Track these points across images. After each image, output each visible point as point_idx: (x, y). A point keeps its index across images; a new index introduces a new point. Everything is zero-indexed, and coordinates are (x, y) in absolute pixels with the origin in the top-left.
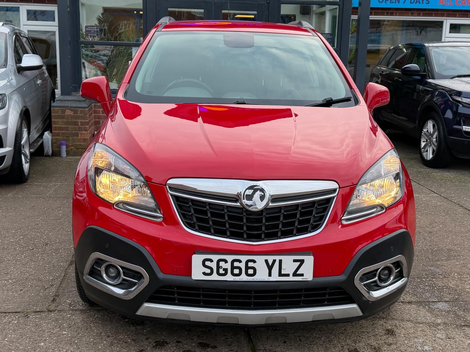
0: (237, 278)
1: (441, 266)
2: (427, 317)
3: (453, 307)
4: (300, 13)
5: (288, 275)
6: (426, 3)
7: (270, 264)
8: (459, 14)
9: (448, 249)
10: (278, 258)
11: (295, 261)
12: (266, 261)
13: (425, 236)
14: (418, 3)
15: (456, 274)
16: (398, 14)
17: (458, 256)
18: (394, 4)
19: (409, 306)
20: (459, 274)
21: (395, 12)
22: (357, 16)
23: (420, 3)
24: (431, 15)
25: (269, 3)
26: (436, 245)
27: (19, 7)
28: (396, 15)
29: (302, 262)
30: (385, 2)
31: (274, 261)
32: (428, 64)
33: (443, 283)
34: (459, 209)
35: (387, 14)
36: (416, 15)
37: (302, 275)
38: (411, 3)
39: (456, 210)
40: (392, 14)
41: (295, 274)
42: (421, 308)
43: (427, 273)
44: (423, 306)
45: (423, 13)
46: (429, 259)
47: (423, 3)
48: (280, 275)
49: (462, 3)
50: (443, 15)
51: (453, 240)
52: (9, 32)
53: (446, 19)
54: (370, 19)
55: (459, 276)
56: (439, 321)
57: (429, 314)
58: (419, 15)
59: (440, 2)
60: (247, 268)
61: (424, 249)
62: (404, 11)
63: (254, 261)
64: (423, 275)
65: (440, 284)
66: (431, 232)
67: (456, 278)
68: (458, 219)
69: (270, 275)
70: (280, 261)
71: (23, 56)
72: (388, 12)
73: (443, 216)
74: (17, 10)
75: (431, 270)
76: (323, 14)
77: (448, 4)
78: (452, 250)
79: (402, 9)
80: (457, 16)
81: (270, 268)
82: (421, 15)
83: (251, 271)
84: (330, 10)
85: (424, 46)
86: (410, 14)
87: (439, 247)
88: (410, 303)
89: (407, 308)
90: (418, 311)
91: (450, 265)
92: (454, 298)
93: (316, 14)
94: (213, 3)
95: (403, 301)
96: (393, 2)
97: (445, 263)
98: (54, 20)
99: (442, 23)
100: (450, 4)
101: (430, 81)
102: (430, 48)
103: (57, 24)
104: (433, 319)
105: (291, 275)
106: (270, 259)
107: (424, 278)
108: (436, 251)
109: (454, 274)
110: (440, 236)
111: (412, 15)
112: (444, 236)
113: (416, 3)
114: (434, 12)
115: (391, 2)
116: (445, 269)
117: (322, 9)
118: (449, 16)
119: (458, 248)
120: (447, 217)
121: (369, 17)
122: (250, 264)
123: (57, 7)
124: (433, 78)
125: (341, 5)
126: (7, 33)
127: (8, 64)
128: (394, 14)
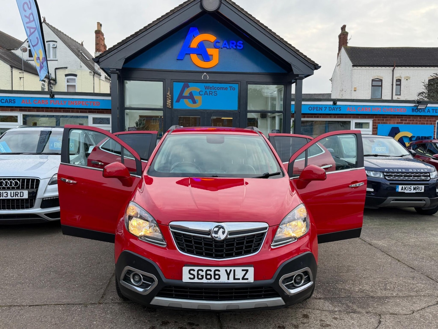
0: (209, 281)
1: (343, 276)
2: (329, 307)
3: (346, 301)
4: (261, 117)
5: (239, 279)
6: (339, 110)
7: (228, 272)
8: (360, 117)
9: (348, 266)
10: (233, 268)
11: (243, 270)
12: (226, 270)
13: (335, 257)
14: (334, 110)
15: (351, 281)
16: (321, 117)
17: (354, 270)
18: (318, 111)
19: (319, 300)
20: (353, 281)
21: (319, 116)
22: (294, 118)
23: (335, 110)
24: (343, 117)
25: (240, 112)
26: (341, 263)
27: (88, 116)
28: (320, 118)
29: (247, 271)
30: (313, 110)
31: (231, 270)
32: (339, 148)
33: (342, 286)
34: (359, 240)
35: (315, 117)
36: (333, 117)
37: (247, 279)
38: (329, 110)
39: (356, 241)
40: (318, 117)
41: (243, 279)
42: (326, 302)
43: (333, 280)
44: (328, 301)
45: (337, 116)
46: (335, 271)
47: (337, 110)
48: (235, 279)
49: (362, 110)
50: (350, 118)
51: (352, 260)
52: (81, 132)
53: (353, 120)
54: (302, 120)
55: (353, 282)
56: (336, 309)
57: (331, 305)
58: (335, 117)
59: (348, 110)
60: (215, 275)
61: (333, 266)
62: (325, 115)
63: (219, 271)
64: (330, 282)
65: (340, 287)
66: (339, 255)
67: (350, 283)
68: (357, 247)
69: (228, 279)
70: (234, 270)
71: (89, 147)
72: (315, 116)
73: (348, 245)
74: (87, 117)
75: (335, 278)
76: (274, 118)
77: (353, 111)
78: (350, 266)
79: (324, 114)
80: (359, 118)
81: (228, 275)
82: (336, 117)
83: (217, 277)
84: (278, 116)
85: (337, 137)
86: (329, 117)
87: (342, 264)
88: (320, 298)
89: (317, 302)
90: (324, 304)
91: (348, 275)
92: (347, 295)
93: (270, 117)
94: (206, 112)
95: (316, 297)
96: (318, 110)
97: (345, 274)
98: (109, 123)
99: (350, 122)
100: (354, 110)
101: (341, 159)
102: (340, 138)
103: (111, 126)
104: (333, 308)
105: (241, 279)
106: (228, 269)
107: (331, 283)
108: (341, 266)
109: (350, 281)
110: (345, 257)
111: (331, 117)
112: (347, 257)
113: (332, 110)
114: (344, 116)
115: (317, 110)
116: (344, 278)
117: (274, 115)
118: (354, 118)
119: (354, 265)
120: (350, 245)
121: (301, 119)
122: (217, 272)
123: (111, 116)
124: (343, 157)
125: (284, 112)
126: (80, 133)
127: (80, 152)
128: (319, 117)
